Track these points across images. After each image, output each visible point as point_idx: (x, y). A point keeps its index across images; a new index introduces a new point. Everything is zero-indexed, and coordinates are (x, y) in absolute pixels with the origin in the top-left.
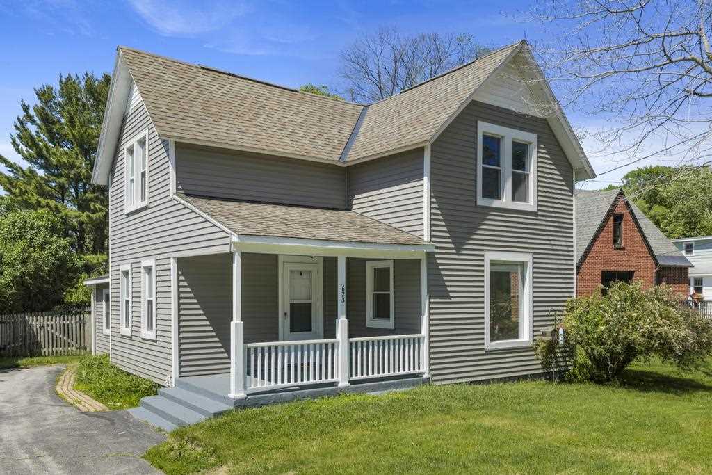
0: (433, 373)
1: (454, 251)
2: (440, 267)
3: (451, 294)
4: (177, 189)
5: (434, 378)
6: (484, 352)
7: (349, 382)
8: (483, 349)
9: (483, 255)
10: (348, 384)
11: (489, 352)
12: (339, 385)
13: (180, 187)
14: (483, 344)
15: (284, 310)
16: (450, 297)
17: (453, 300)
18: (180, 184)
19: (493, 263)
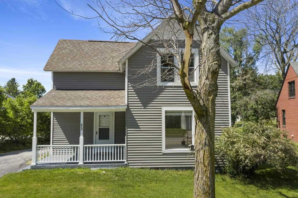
0: (129, 162)
1: (143, 107)
2: (134, 115)
3: (140, 127)
4: (54, 88)
5: (129, 164)
6: (162, 154)
7: (83, 163)
8: (161, 153)
9: (161, 108)
10: (83, 164)
11: (164, 154)
12: (79, 164)
13: (55, 87)
14: (161, 150)
15: (96, 130)
16: (140, 128)
17: (141, 129)
18: (55, 86)
19: (166, 112)
